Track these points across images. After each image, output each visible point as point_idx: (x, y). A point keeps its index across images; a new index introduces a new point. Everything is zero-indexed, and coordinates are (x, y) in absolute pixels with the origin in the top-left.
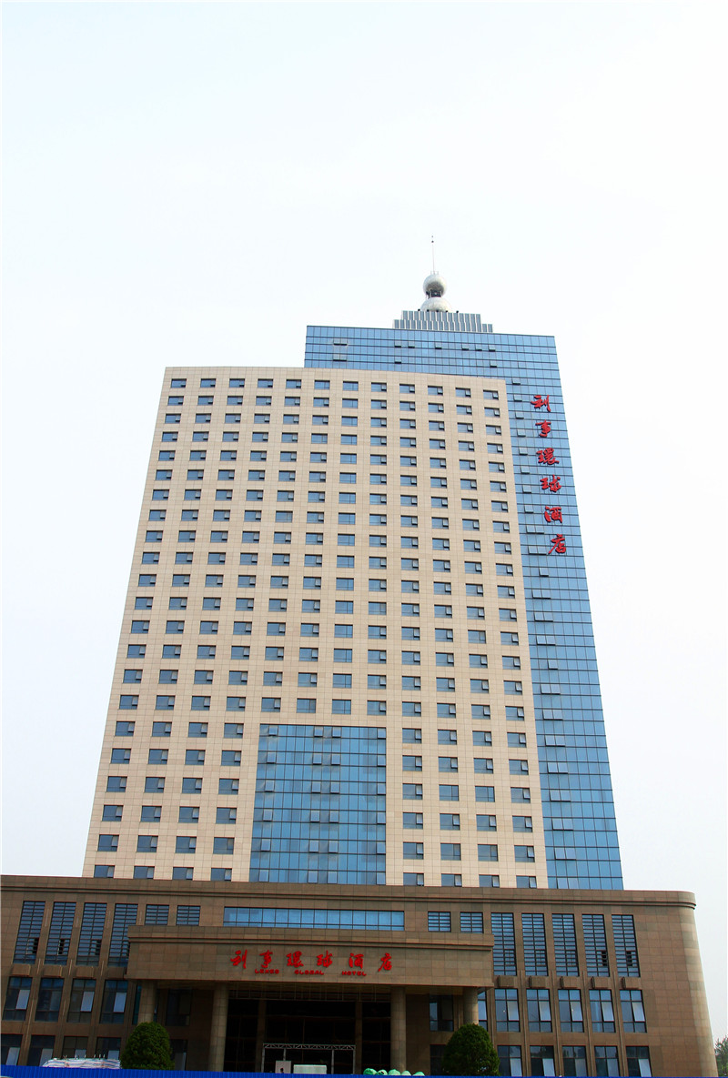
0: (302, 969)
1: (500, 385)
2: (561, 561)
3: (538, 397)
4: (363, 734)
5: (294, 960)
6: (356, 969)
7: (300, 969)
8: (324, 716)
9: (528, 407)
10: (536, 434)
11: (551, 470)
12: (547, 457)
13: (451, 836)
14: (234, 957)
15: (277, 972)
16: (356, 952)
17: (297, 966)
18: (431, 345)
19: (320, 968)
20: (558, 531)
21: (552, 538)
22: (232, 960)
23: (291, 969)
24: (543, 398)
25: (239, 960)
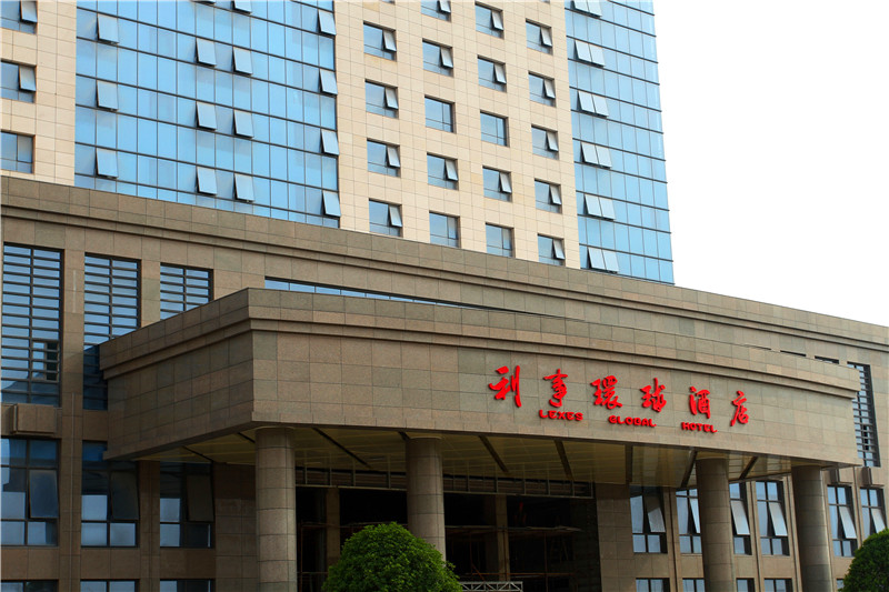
0: (621, 414)
5: (604, 393)
6: (699, 419)
7: (616, 412)
14: (495, 380)
15: (578, 417)
16: (697, 383)
17: (609, 406)
19: (646, 414)
22: (490, 387)
23: (602, 414)
25: (506, 387)
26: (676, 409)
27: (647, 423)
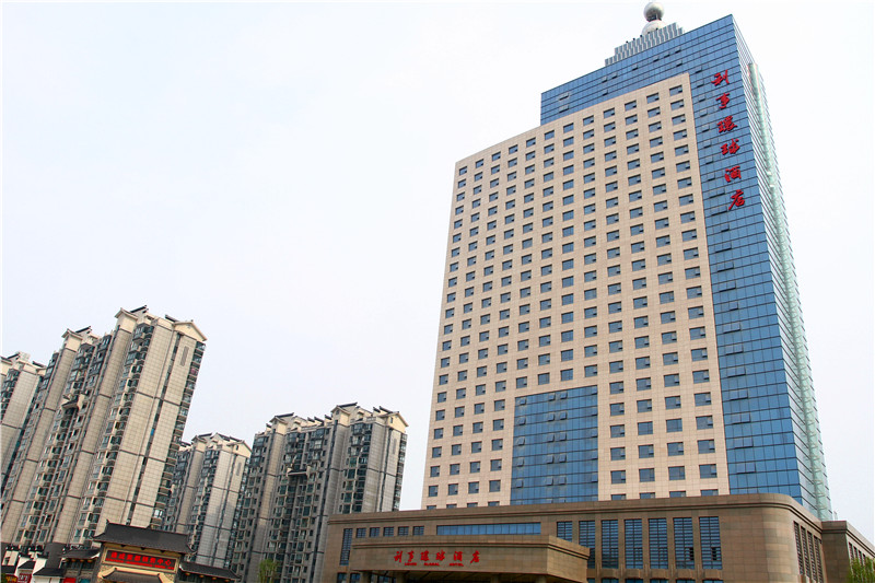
0: (428, 562)
1: (684, 80)
2: (740, 212)
3: (718, 75)
4: (581, 392)
5: (425, 556)
6: (458, 562)
8: (556, 384)
9: (708, 87)
10: (716, 108)
11: (730, 136)
12: (727, 125)
13: (646, 463)
14: (396, 555)
15: (416, 564)
16: (458, 550)
17: (425, 560)
18: (630, 69)
19: (438, 561)
20: (737, 187)
21: (732, 195)
22: (394, 557)
23: (423, 563)
24: (722, 74)
25: (398, 557)
26: (449, 558)
27: (437, 565)
